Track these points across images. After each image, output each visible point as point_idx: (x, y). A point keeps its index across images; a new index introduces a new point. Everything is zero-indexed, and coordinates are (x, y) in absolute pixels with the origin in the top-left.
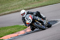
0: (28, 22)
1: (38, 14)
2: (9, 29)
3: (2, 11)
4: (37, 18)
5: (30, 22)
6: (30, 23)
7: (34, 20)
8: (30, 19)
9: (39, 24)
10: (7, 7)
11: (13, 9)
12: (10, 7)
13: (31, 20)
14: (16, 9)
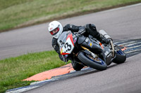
0: (63, 50)
1: (91, 31)
3: (31, 15)
4: (87, 40)
5: (69, 50)
6: (69, 52)
7: (78, 47)
8: (70, 43)
9: (91, 55)
10: (43, 5)
11: (57, 10)
12: (52, 5)
13: (70, 46)
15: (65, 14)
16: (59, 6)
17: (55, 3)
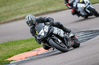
16: (30, 8)
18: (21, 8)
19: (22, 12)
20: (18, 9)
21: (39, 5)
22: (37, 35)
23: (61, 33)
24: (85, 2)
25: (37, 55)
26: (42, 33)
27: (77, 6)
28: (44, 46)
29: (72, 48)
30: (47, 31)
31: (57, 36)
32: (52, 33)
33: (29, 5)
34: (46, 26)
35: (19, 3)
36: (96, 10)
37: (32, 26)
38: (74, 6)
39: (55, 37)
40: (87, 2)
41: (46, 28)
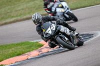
2: (13, 49)
10: (9, 11)
11: (19, 14)
14: (25, 14)
15: (25, 17)
16: (20, 12)
17: (17, 9)
18: (10, 12)
19: (12, 15)
20: (8, 13)
21: (29, 9)
22: (44, 33)
23: (68, 31)
24: (64, 6)
25: (28, 59)
26: (49, 31)
27: (55, 10)
28: (50, 45)
29: (76, 46)
30: (54, 29)
31: (64, 34)
32: (59, 31)
33: (19, 9)
34: (53, 24)
35: (10, 7)
36: (75, 15)
37: (38, 25)
38: (53, 10)
39: (62, 35)
40: (66, 7)
41: (54, 27)
